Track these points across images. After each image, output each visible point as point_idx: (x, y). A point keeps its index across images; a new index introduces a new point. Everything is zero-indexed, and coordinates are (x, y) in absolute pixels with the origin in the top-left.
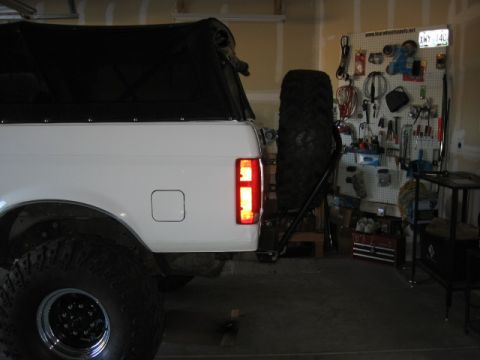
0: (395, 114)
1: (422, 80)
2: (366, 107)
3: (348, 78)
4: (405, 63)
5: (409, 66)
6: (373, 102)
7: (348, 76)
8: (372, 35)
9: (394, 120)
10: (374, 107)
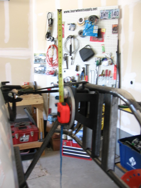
0: (86, 63)
1: (103, 41)
2: (66, 59)
3: (53, 40)
4: (93, 30)
5: (96, 32)
6: (71, 55)
7: (53, 38)
8: (69, 12)
9: (85, 67)
10: (72, 59)
